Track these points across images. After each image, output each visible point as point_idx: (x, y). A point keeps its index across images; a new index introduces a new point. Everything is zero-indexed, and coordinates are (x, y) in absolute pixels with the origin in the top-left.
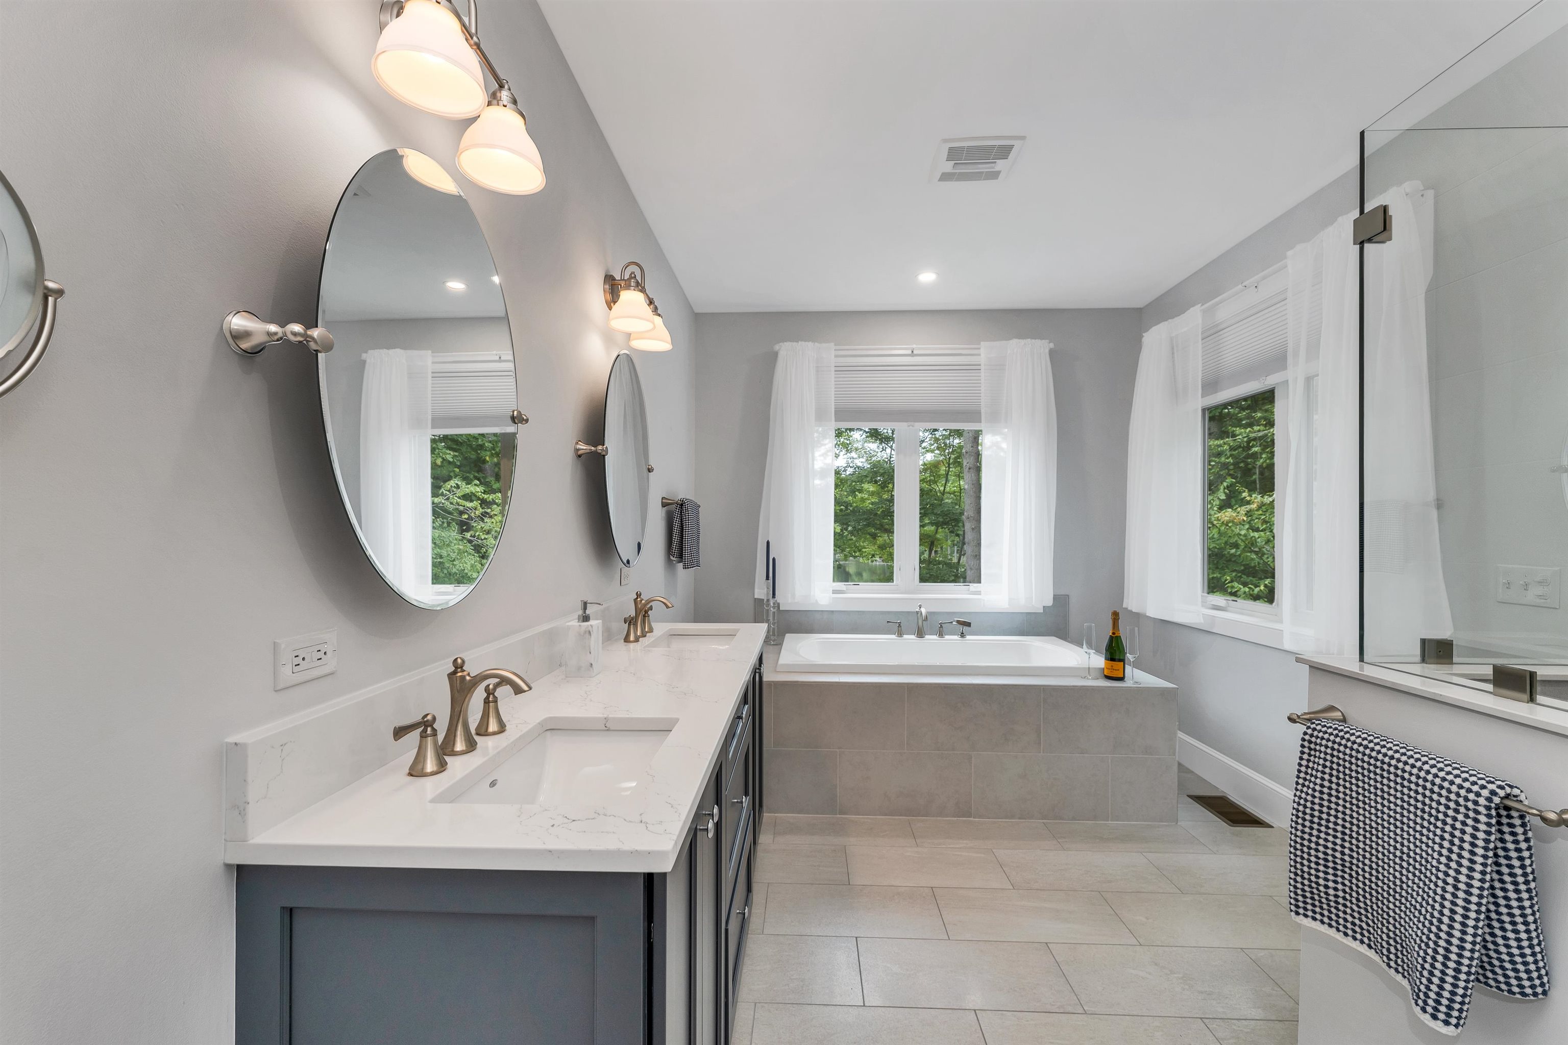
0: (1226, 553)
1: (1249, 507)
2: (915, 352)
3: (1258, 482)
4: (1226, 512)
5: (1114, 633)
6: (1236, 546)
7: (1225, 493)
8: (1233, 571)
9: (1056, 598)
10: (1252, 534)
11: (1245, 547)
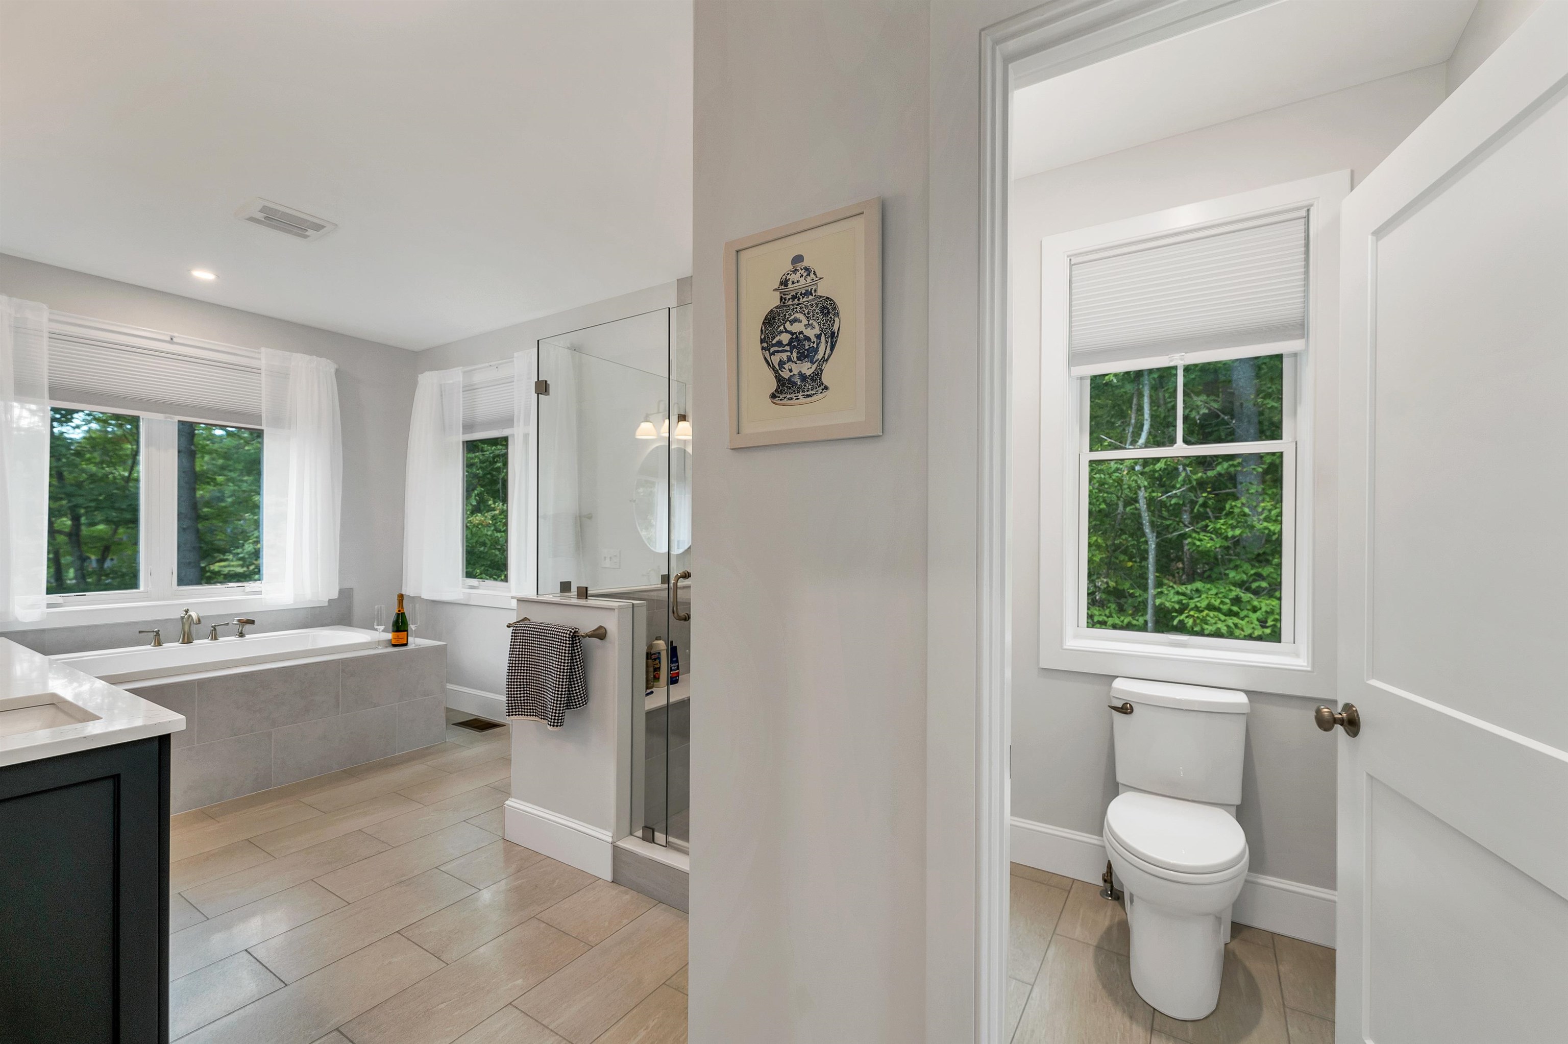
0: (476, 550)
1: (494, 513)
2: (175, 340)
3: (501, 491)
4: (477, 516)
5: (399, 611)
6: (484, 544)
7: (475, 499)
8: (483, 565)
9: (341, 592)
10: (496, 535)
11: (491, 545)
